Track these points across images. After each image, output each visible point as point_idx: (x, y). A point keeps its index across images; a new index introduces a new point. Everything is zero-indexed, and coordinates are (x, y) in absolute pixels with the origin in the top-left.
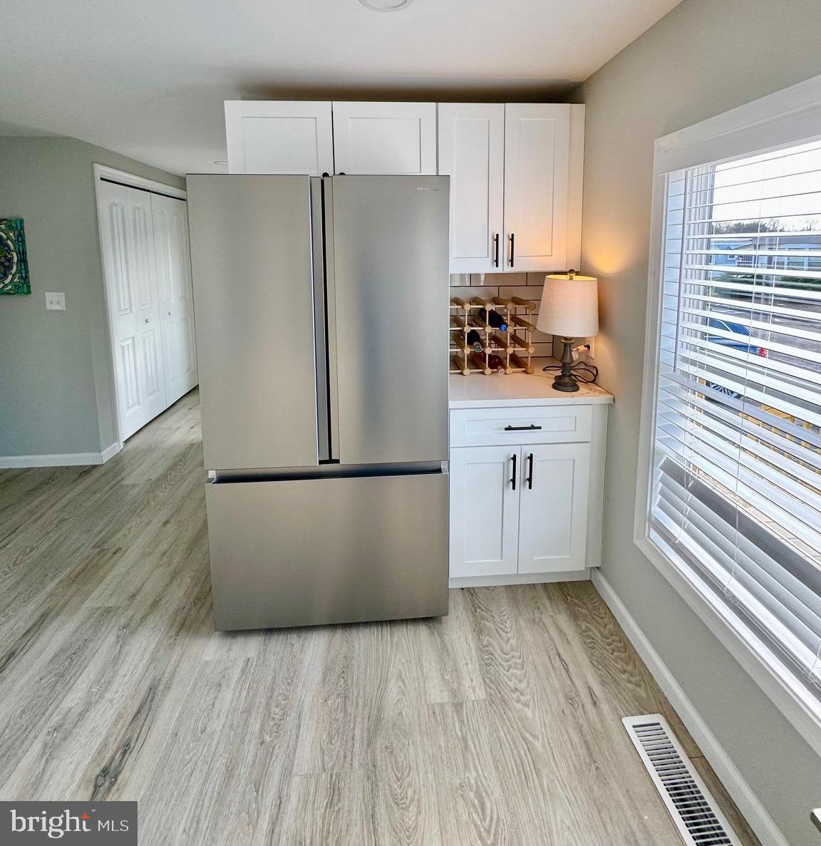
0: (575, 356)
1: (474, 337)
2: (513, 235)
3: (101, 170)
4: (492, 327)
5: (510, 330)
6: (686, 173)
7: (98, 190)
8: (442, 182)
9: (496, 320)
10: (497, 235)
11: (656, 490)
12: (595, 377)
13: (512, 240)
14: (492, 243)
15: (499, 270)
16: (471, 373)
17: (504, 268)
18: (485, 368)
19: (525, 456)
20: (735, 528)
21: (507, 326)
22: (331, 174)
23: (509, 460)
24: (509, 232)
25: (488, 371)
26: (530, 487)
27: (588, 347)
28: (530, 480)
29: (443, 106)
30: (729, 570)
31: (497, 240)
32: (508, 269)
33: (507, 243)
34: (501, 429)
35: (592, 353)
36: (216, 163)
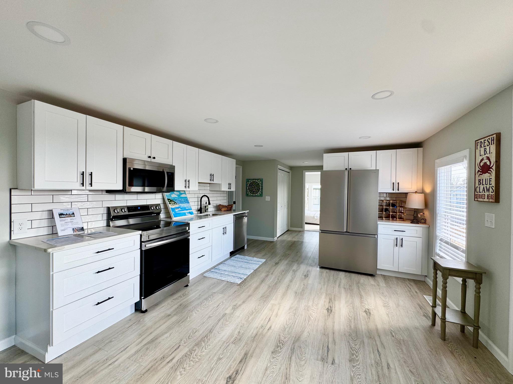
0: (419, 216)
1: (386, 210)
2: (399, 183)
3: (279, 167)
4: (392, 207)
5: (398, 208)
6: (440, 168)
7: (278, 172)
8: (377, 171)
9: (393, 205)
10: (394, 183)
11: (438, 246)
12: (425, 221)
13: (398, 184)
14: (392, 184)
15: (394, 192)
16: (385, 219)
17: (396, 191)
18: (390, 218)
19: (401, 238)
20: (449, 245)
21: (397, 207)
22: (348, 168)
23: (395, 239)
24: (397, 182)
25: (391, 219)
26: (402, 247)
27: (424, 214)
28: (402, 245)
29: (378, 152)
30: (448, 255)
31: (394, 184)
32: (397, 192)
33: (397, 185)
34: (393, 231)
35: (425, 215)
36: (303, 163)
